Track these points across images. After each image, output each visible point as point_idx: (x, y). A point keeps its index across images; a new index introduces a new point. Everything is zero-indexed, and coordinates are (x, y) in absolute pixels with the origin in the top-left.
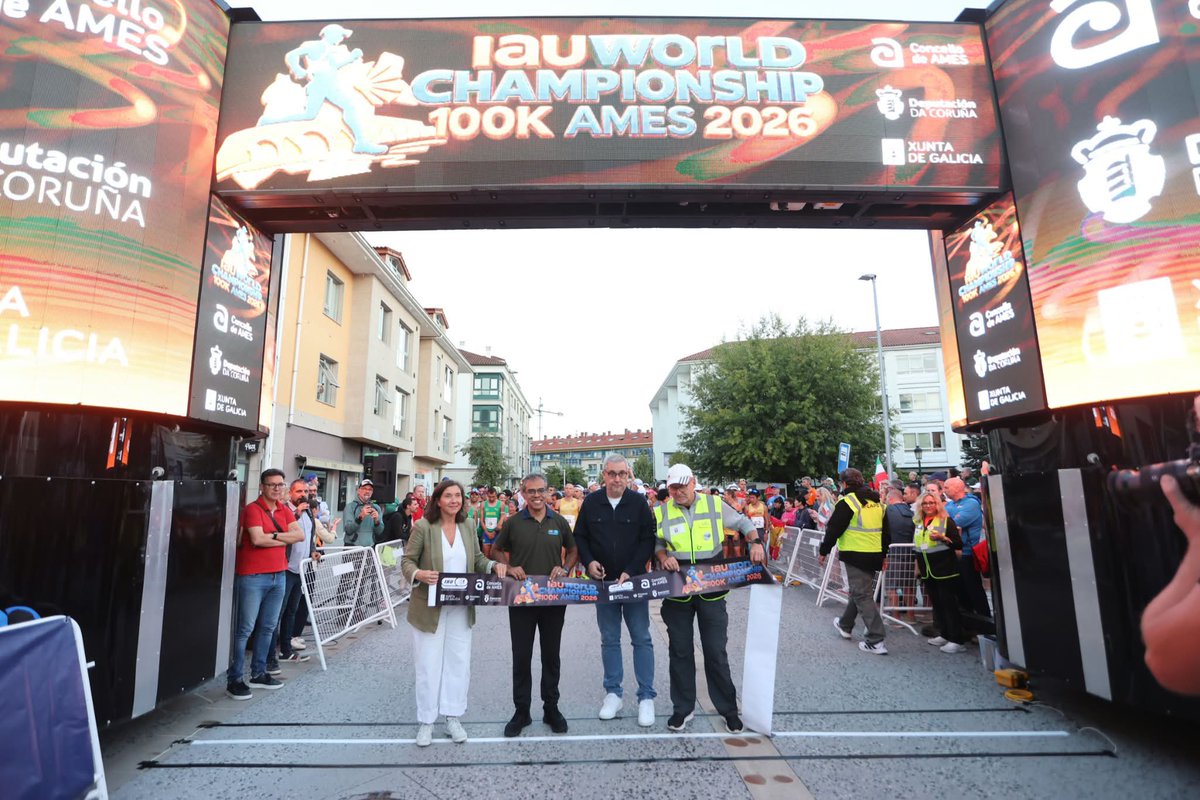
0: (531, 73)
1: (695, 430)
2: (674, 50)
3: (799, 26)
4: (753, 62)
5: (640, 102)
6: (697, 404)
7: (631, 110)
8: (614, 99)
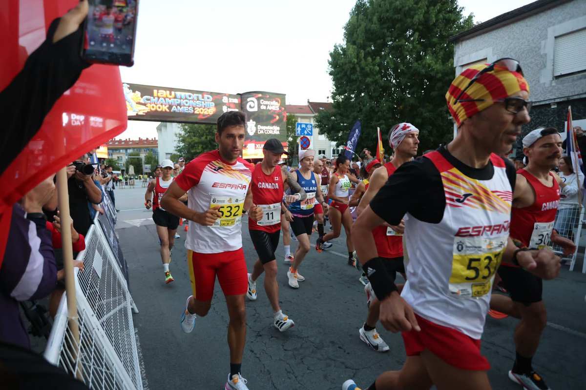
0: (165, 99)
1: (182, 144)
2: (190, 96)
3: (211, 94)
4: (203, 100)
5: (184, 106)
6: (183, 133)
7: (182, 107)
8: (179, 105)
